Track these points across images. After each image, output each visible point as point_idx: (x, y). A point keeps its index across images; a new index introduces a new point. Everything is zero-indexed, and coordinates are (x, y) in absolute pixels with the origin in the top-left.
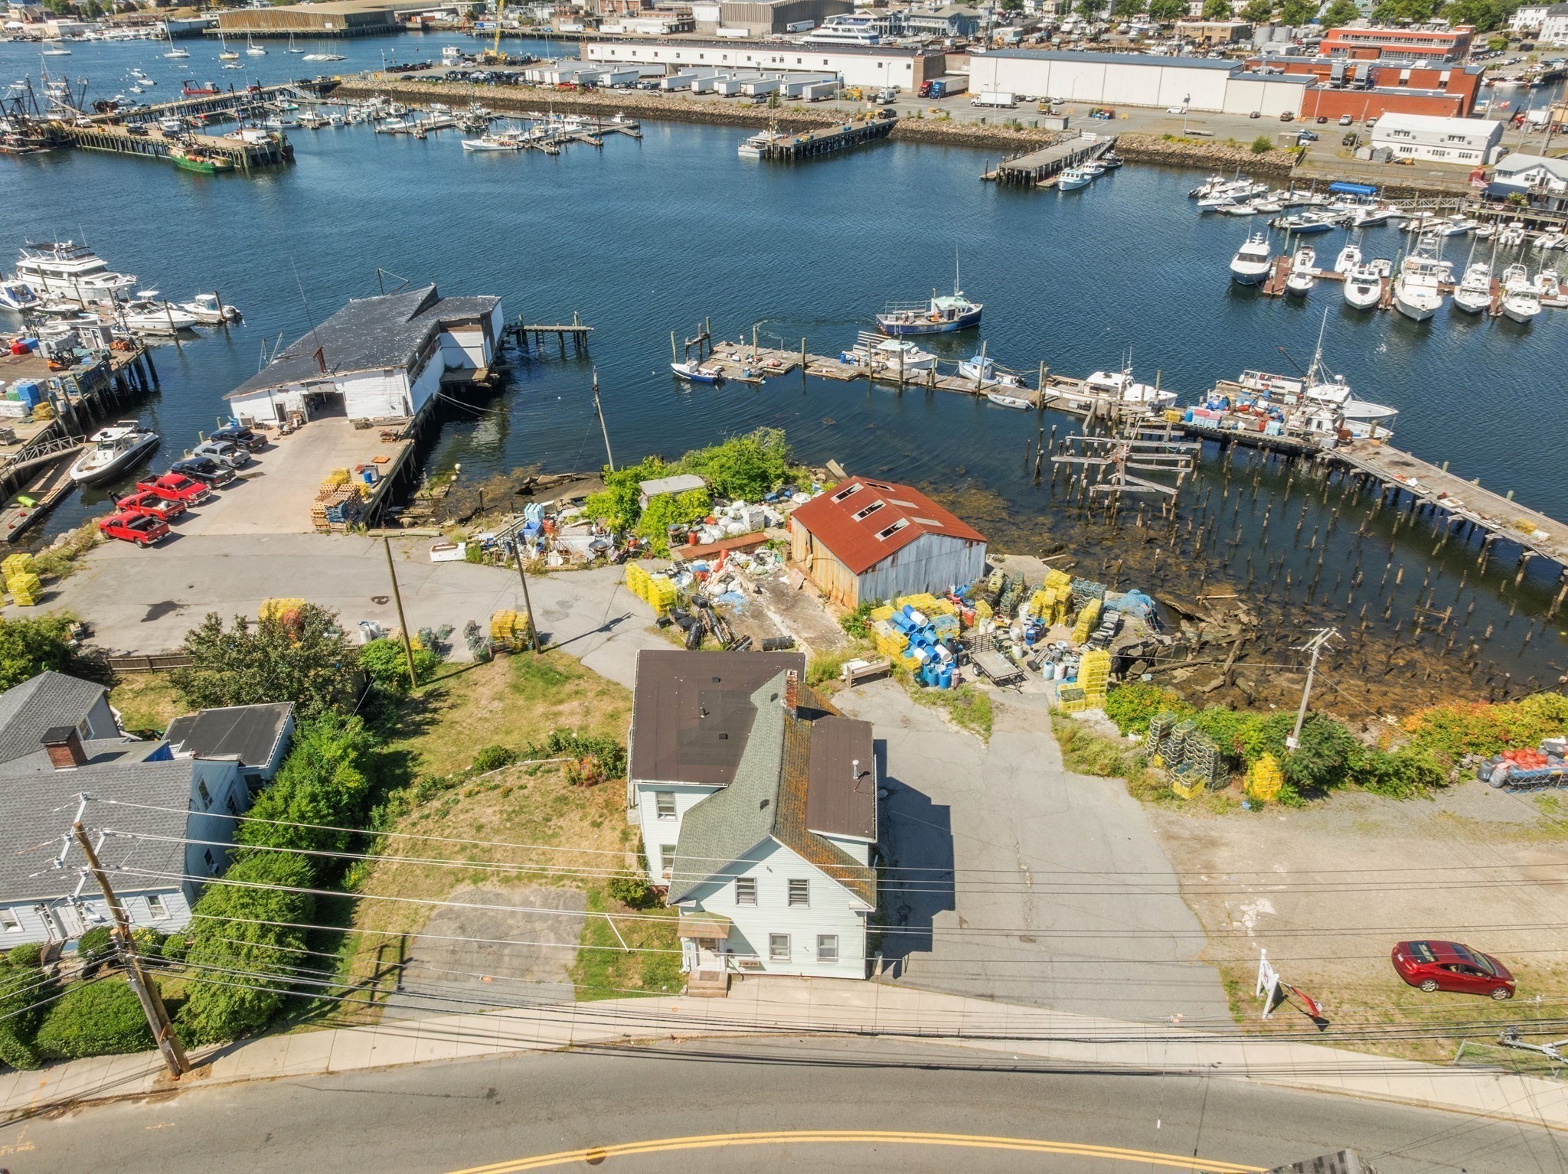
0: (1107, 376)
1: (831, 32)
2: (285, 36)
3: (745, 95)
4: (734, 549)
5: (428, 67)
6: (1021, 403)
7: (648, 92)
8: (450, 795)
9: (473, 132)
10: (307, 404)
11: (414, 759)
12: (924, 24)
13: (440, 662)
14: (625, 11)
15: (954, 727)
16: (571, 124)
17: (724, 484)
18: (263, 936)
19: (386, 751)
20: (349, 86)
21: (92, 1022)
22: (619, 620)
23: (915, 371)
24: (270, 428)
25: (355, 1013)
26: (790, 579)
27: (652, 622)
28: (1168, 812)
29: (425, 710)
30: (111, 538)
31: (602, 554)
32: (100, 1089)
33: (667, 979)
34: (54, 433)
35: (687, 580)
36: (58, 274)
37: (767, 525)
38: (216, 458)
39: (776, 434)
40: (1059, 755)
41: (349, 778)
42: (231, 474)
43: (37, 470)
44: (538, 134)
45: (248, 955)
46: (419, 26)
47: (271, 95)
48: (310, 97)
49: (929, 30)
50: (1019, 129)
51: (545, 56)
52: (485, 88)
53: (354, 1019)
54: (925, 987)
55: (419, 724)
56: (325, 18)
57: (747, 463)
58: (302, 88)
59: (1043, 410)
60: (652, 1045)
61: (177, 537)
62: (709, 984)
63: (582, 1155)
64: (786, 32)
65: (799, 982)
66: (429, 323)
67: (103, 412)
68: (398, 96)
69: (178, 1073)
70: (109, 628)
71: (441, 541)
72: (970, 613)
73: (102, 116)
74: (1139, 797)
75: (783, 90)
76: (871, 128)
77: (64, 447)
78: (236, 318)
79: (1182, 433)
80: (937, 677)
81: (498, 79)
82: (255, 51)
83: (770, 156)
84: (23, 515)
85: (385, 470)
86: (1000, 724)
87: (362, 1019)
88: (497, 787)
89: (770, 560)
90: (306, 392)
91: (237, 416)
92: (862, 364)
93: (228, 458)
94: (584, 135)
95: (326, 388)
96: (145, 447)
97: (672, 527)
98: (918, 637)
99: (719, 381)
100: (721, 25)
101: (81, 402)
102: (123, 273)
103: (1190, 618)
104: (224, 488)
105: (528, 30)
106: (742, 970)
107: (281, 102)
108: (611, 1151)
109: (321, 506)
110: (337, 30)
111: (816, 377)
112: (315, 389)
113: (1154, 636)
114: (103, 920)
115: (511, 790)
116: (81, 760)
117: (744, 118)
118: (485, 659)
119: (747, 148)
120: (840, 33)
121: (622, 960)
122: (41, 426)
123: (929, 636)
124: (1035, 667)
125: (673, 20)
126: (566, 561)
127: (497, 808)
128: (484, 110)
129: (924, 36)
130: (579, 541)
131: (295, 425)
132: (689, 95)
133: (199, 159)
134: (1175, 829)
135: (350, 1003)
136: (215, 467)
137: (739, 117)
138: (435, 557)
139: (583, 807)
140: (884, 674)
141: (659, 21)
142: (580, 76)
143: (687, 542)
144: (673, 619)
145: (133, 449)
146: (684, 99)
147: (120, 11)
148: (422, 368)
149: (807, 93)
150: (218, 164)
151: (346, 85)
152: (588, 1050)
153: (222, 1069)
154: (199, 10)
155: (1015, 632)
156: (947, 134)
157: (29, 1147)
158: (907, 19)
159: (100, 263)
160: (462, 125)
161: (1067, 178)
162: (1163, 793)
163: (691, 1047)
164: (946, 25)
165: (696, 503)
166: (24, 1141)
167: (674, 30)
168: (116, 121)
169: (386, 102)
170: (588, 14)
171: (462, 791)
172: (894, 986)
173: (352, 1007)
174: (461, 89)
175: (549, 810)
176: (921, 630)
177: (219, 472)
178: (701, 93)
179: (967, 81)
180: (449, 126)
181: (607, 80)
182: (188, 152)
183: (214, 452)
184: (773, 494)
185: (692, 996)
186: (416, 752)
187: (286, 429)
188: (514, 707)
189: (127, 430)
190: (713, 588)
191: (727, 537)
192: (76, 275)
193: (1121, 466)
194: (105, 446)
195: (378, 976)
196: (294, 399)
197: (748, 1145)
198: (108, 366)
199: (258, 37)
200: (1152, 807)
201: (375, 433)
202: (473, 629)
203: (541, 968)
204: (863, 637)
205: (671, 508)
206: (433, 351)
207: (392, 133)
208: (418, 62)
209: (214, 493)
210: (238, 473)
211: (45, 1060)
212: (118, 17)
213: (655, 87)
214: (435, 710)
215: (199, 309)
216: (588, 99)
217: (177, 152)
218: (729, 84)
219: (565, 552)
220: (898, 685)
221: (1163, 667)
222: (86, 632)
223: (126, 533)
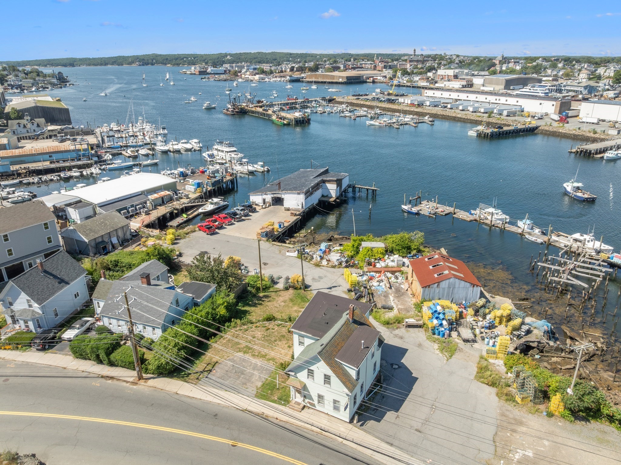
0: (581, 235)
1: (528, 90)
2: (325, 82)
3: (480, 112)
4: (387, 271)
5: (367, 95)
6: (539, 241)
7: (442, 109)
8: (251, 325)
9: (372, 118)
10: (273, 200)
11: (249, 313)
12: (572, 89)
13: (273, 287)
14: (446, 79)
15: (438, 352)
16: (407, 118)
17: (392, 248)
18: (174, 347)
19: (243, 309)
20: (338, 100)
21: (123, 356)
22: (336, 287)
23: (498, 221)
24: (259, 206)
25: (192, 380)
26: (405, 286)
27: (346, 290)
28: (509, 406)
29: (260, 300)
30: (200, 230)
31: (340, 264)
32: (120, 377)
33: (285, 401)
34: (201, 197)
35: (365, 278)
36: (223, 151)
37: (403, 266)
38: (238, 212)
39: (421, 234)
40: (475, 373)
41: (222, 311)
42: (240, 217)
43: (192, 207)
44: (394, 121)
45: (168, 351)
46: (371, 81)
47: (312, 101)
48: (324, 103)
49: (574, 91)
50: (595, 133)
51: (410, 94)
52: (383, 104)
53: (191, 381)
54: (369, 433)
55: (256, 304)
56: (340, 77)
57: (403, 242)
58: (322, 100)
59: (549, 245)
60: (270, 419)
61: (217, 233)
62: (296, 406)
63: (231, 442)
64: (510, 89)
65: (327, 416)
66: (319, 179)
67: (217, 194)
68: (352, 104)
69: (140, 379)
70: (187, 255)
71: (293, 250)
72: (465, 313)
73: (258, 105)
74: (499, 398)
75: (495, 111)
76: (527, 128)
77: (201, 202)
78: (268, 171)
79: (606, 264)
80: (439, 332)
81: (390, 101)
82: (314, 87)
83: (481, 136)
84: (183, 220)
85: (286, 224)
86: (457, 356)
87: (193, 382)
88: (266, 327)
89: (400, 278)
90: (272, 196)
91: (251, 200)
92: (477, 216)
93: (242, 212)
94: (411, 123)
95: (279, 196)
96: (223, 206)
97: (368, 258)
98: (437, 315)
99: (418, 214)
100: (483, 85)
101: (211, 189)
102: (241, 153)
103: (571, 338)
104: (237, 221)
105: (409, 84)
106: (309, 405)
107: (314, 104)
108: (240, 445)
109: (260, 231)
110: (343, 81)
111: (457, 218)
112: (275, 195)
113: (545, 340)
114: (140, 332)
115: (269, 329)
116: (149, 284)
117: (476, 121)
118: (287, 289)
119: (472, 132)
120: (532, 91)
121: (275, 390)
122: (198, 194)
123: (441, 316)
124: (483, 339)
125: (464, 83)
126: (328, 264)
127: (262, 333)
128: (379, 111)
129: (571, 94)
130: (334, 257)
131: (267, 206)
132: (457, 111)
133: (280, 120)
134: (508, 413)
135: (192, 377)
136: (237, 214)
137: (474, 120)
138: (288, 254)
139: (288, 340)
140: (420, 326)
141: (459, 83)
142: (418, 102)
143: (371, 265)
144: (353, 290)
145: (219, 206)
146: (455, 112)
147: (279, 73)
148: (311, 194)
149: (505, 113)
150: (285, 122)
151: (337, 100)
152: (250, 413)
153: (151, 382)
154: (302, 73)
155: (480, 324)
156: (561, 133)
157: (98, 385)
158: (565, 86)
159: (235, 149)
160: (369, 116)
161: (609, 155)
162: (510, 398)
163: (281, 424)
164: (582, 89)
165: (379, 253)
166: (98, 383)
167: (464, 86)
168: (261, 107)
169: (347, 106)
170: (432, 79)
171: (255, 325)
172: (358, 428)
173: (192, 378)
174: (374, 104)
175: (277, 338)
176: (439, 313)
177: (237, 216)
178: (462, 110)
179: (579, 112)
180: (365, 116)
181: (428, 103)
182: (277, 118)
183: (239, 210)
184: (412, 255)
185: (289, 408)
186: (251, 311)
187: (264, 207)
188: (288, 306)
189: (219, 200)
190: (375, 283)
191: (387, 267)
192: (227, 152)
193: (567, 272)
194: (212, 204)
195: (204, 371)
196: (269, 198)
197: (281, 459)
198: (222, 180)
199: (316, 82)
200: (502, 402)
201: (289, 212)
202: (288, 279)
203: (250, 384)
204: (419, 312)
205: (369, 252)
206: (318, 189)
207: (345, 117)
208: (363, 93)
209: (234, 222)
210: (243, 218)
211: (112, 364)
212: (277, 75)
213: (446, 107)
214: (263, 301)
215: (258, 167)
216: (419, 110)
217: (274, 117)
218: (474, 108)
219: (329, 261)
220: (424, 332)
221: (547, 355)
222: (180, 255)
223: (203, 229)
